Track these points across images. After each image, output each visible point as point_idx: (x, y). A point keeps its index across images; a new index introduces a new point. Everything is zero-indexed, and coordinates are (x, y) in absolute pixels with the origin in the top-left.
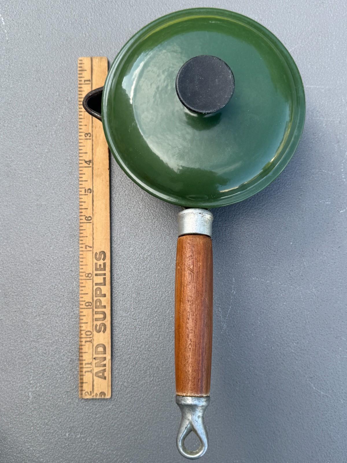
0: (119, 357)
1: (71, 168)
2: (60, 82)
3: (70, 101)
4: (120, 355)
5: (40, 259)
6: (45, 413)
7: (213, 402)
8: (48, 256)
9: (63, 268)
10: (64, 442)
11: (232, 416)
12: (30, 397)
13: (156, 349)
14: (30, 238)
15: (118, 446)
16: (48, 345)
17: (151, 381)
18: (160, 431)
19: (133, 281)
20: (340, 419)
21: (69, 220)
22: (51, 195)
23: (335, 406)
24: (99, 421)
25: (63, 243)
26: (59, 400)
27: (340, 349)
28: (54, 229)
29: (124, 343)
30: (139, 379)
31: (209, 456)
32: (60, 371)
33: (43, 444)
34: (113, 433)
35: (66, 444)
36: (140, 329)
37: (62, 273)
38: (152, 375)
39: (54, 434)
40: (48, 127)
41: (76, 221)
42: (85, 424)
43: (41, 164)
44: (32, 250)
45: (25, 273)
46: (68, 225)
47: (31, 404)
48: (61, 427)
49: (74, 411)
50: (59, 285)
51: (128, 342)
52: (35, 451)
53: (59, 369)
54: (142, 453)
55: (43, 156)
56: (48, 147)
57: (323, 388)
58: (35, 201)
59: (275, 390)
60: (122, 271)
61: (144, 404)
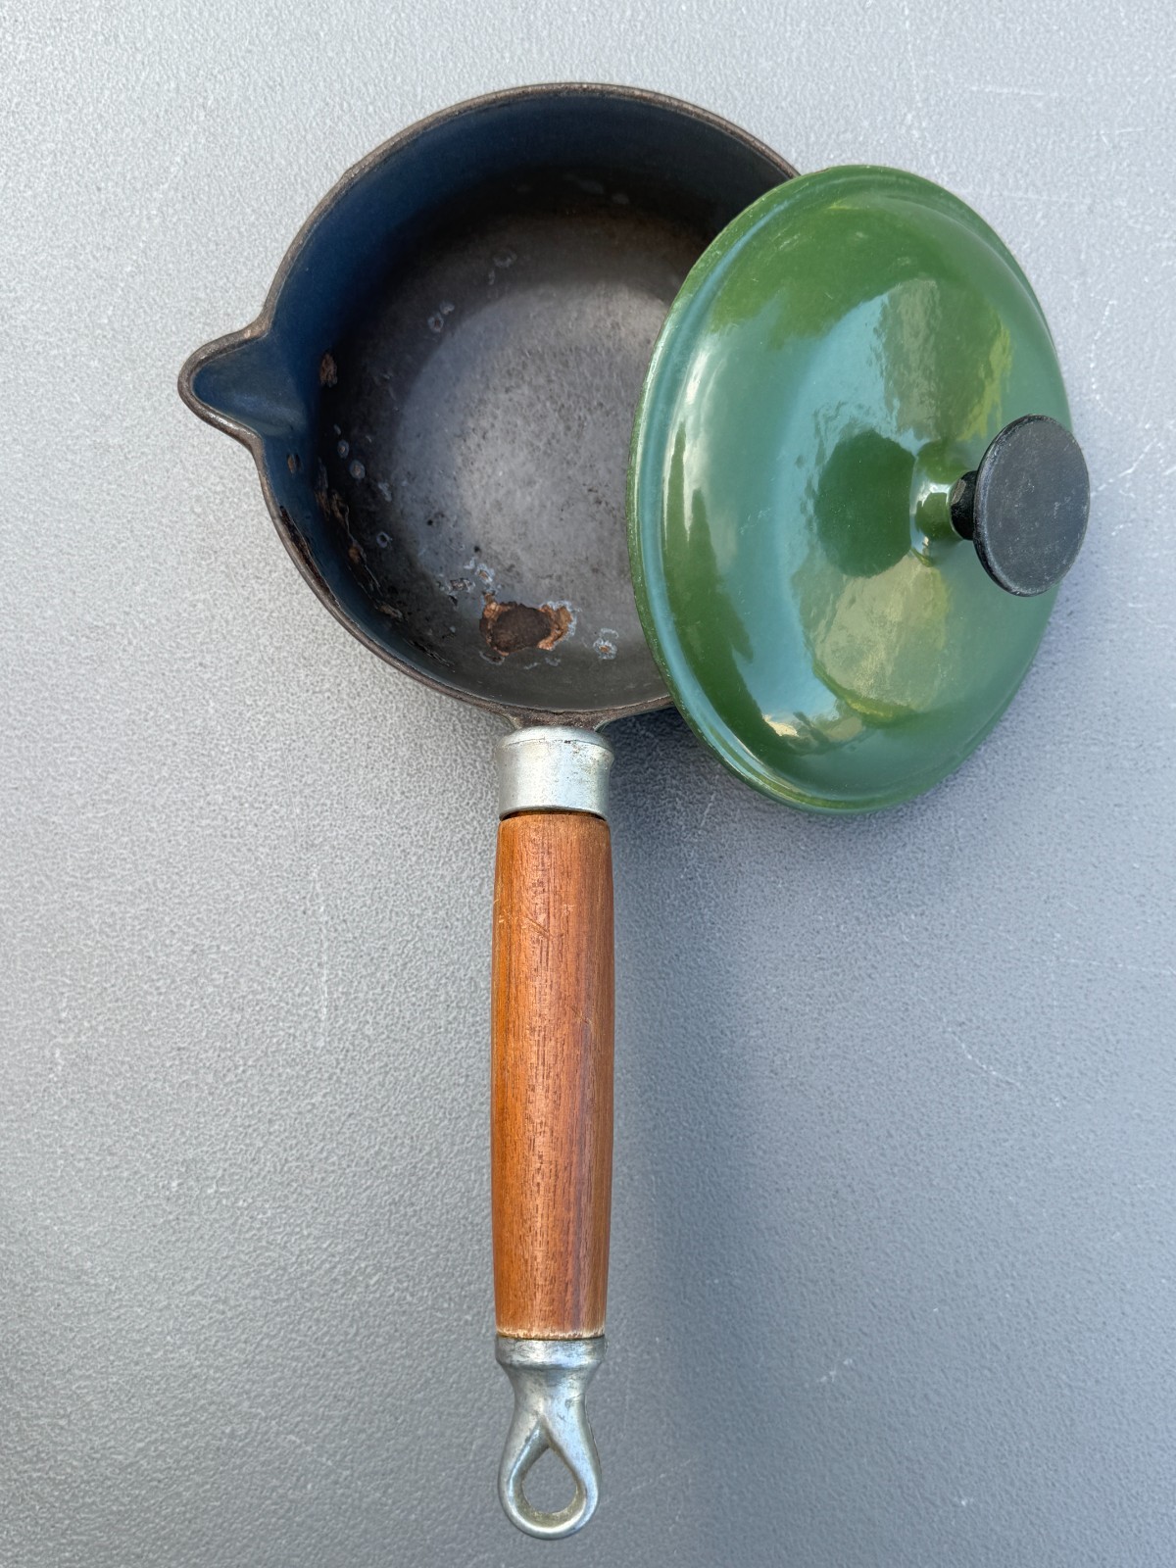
0: (350, 945)
1: (207, 328)
2: (183, 47)
3: (213, 111)
4: (355, 938)
5: (100, 624)
6: (106, 1116)
7: (646, 1091)
8: (127, 614)
9: (174, 654)
10: (164, 1211)
11: (704, 1138)
12: (56, 1064)
13: (469, 922)
14: (69, 554)
15: (338, 1223)
16: (120, 899)
17: (450, 1023)
18: (473, 1177)
19: (401, 706)
20: (1049, 1157)
21: (198, 499)
22: (140, 417)
23: (1034, 1115)
24: (279, 1145)
25: (178, 574)
26: (152, 1075)
27: (1058, 935)
28: (147, 528)
29: (369, 902)
30: (412, 1014)
31: (627, 1262)
32: (158, 984)
33: (95, 1214)
34: (324, 1183)
35: (171, 1217)
36: (419, 858)
37: (171, 671)
38: (454, 1004)
39: (131, 1183)
40: (137, 191)
41: (222, 503)
42: (234, 1154)
43: (110, 313)
44: (74, 593)
45: (49, 667)
46: (193, 517)
47: (60, 1085)
48: (155, 1163)
49: (198, 1110)
50: (161, 710)
51: (381, 898)
52: (66, 1234)
53: (155, 977)
54: (412, 1246)
55: (117, 285)
56: (135, 257)
57: (996, 1059)
58: (87, 433)
59: (845, 1058)
60: (368, 672)
61: (425, 1094)
